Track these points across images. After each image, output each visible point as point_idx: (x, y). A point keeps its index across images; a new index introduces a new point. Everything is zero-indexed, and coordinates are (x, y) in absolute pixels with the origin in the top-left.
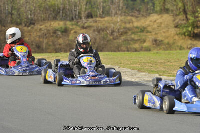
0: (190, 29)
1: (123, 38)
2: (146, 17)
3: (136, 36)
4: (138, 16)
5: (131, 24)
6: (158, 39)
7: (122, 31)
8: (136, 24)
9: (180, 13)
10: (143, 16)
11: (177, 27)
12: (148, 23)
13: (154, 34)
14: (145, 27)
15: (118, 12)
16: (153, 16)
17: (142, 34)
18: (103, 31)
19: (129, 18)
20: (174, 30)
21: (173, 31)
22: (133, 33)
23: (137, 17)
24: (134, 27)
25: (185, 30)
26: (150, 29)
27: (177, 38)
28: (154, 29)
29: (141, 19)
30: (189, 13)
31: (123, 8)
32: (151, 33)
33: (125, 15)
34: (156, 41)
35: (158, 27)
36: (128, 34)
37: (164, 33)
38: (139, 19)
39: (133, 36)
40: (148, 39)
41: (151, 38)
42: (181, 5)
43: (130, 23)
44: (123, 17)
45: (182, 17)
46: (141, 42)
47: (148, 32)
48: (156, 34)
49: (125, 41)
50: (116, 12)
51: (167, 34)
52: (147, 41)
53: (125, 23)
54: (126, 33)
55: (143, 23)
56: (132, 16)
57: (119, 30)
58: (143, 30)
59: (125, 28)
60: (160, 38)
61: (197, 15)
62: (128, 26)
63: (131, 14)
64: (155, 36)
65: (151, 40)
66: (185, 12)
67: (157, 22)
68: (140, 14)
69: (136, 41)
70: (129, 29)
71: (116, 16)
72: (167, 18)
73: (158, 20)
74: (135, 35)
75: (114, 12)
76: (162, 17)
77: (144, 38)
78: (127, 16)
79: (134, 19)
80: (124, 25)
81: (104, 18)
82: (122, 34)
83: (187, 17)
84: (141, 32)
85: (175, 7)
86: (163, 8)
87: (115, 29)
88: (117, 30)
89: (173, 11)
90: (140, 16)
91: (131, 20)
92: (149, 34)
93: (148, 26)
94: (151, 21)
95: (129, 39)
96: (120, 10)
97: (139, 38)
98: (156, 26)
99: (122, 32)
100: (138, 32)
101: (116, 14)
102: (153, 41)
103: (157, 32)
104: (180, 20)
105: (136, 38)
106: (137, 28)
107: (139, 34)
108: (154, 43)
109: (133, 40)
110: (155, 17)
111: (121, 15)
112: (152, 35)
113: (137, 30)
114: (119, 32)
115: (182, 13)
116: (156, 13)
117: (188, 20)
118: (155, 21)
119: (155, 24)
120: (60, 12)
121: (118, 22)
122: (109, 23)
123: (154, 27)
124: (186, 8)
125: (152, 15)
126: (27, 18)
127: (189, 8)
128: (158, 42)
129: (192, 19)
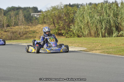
0: (57, 31)
1: (25, 36)
7: (24, 32)
8: (31, 29)
9: (52, 23)
10: (34, 25)
12: (36, 28)
13: (39, 34)
17: (34, 34)
18: (15, 33)
19: (27, 26)
22: (30, 33)
23: (31, 26)
24: (30, 30)
25: (54, 32)
26: (37, 31)
28: (40, 31)
30: (56, 24)
31: (24, 22)
32: (38, 33)
38: (32, 27)
39: (30, 35)
42: (51, 20)
43: (28, 29)
44: (24, 26)
45: (52, 25)
46: (34, 38)
47: (37, 33)
48: (41, 34)
50: (21, 24)
52: (36, 37)
53: (26, 29)
54: (26, 33)
56: (29, 25)
57: (23, 32)
58: (34, 32)
59: (26, 31)
61: (59, 24)
62: (27, 30)
66: (54, 23)
68: (32, 24)
69: (31, 37)
70: (28, 32)
71: (21, 26)
73: (41, 27)
75: (20, 23)
76: (43, 26)
77: (35, 35)
79: (30, 27)
80: (25, 30)
81: (15, 26)
82: (24, 34)
83: (55, 25)
84: (33, 33)
85: (49, 21)
86: (43, 21)
87: (21, 32)
89: (48, 23)
94: (38, 28)
95: (28, 36)
96: (23, 23)
97: (32, 36)
98: (40, 30)
104: (52, 27)
105: (31, 36)
106: (31, 31)
110: (39, 26)
115: (53, 24)
116: (40, 24)
117: (55, 27)
121: (22, 28)
122: (18, 29)
124: (54, 21)
127: (56, 21)
129: (57, 26)
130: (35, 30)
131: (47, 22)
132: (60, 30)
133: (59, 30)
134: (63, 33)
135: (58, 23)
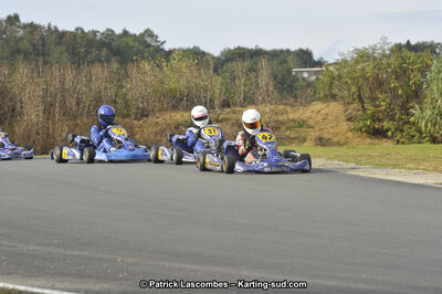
0: (368, 123)
2: (305, 106)
4: (295, 104)
5: (285, 116)
6: (323, 137)
8: (291, 116)
9: (354, 100)
10: (301, 104)
11: (349, 120)
12: (308, 114)
13: (317, 129)
14: (305, 119)
15: (266, 98)
16: (315, 105)
17: (300, 129)
19: (282, 107)
20: (345, 123)
21: (345, 125)
22: (288, 128)
23: (293, 106)
24: (289, 119)
25: (361, 124)
26: (311, 122)
27: (350, 134)
28: (317, 123)
29: (298, 109)
30: (366, 101)
31: (273, 92)
32: (313, 127)
33: (275, 103)
34: (320, 139)
35: (323, 119)
36: (281, 130)
37: (332, 127)
38: (295, 108)
39: (288, 133)
40: (309, 137)
41: (313, 134)
42: (354, 89)
43: (283, 114)
44: (273, 107)
45: (356, 105)
46: (300, 141)
47: (309, 127)
48: (320, 129)
50: (264, 99)
51: (337, 130)
52: (308, 139)
53: (276, 114)
54: (278, 128)
55: (302, 115)
56: (286, 104)
58: (302, 123)
59: (276, 121)
60: (326, 136)
61: (377, 103)
62: (280, 118)
63: (283, 102)
64: (319, 133)
65: (314, 138)
66: (360, 97)
67: (322, 112)
69: (293, 139)
70: (282, 123)
71: (264, 104)
72: (335, 108)
73: (322, 109)
74: (291, 131)
75: (260, 98)
76: (328, 106)
77: (303, 134)
78: (279, 104)
79: (288, 109)
80: (275, 118)
83: (363, 106)
84: (298, 127)
85: (346, 92)
86: (328, 93)
89: (342, 98)
90: (297, 104)
91: (285, 109)
92: (310, 129)
93: (309, 119)
94: (313, 112)
95: (283, 137)
96: (268, 96)
97: (297, 135)
98: (319, 118)
100: (294, 127)
101: (263, 101)
102: (316, 139)
103: (322, 127)
104: (354, 109)
105: (292, 136)
106: (293, 120)
108: (318, 142)
109: (288, 138)
110: (317, 106)
111: (271, 103)
112: (314, 131)
113: (294, 123)
115: (357, 100)
116: (319, 99)
117: (364, 109)
118: (319, 112)
119: (319, 115)
120: (182, 99)
121: (267, 113)
123: (317, 119)
124: (362, 93)
125: (314, 103)
126: (138, 108)
127: (366, 93)
128: (324, 140)
129: (370, 109)
130: (303, 117)
131: (340, 94)
132: (380, 120)
133: (375, 119)
134: (387, 131)
135: (373, 99)
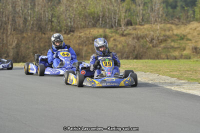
1: (162, 45)
2: (186, 25)
3: (176, 44)
4: (178, 23)
5: (171, 32)
6: (198, 46)
7: (161, 38)
8: (175, 32)
10: (183, 23)
12: (187, 31)
13: (193, 41)
14: (185, 34)
15: (157, 19)
16: (193, 24)
17: (182, 42)
18: (142, 38)
19: (169, 25)
22: (173, 41)
23: (177, 25)
24: (174, 34)
26: (189, 37)
28: (194, 37)
29: (180, 27)
31: (162, 16)
32: (190, 40)
33: (164, 23)
34: (196, 48)
35: (198, 34)
36: (168, 42)
38: (178, 26)
39: (172, 44)
40: (188, 47)
41: (191, 45)
43: (169, 30)
44: (162, 25)
46: (181, 49)
47: (188, 40)
48: (196, 42)
49: (165, 48)
50: (156, 20)
52: (187, 49)
53: (165, 30)
54: (166, 40)
55: (183, 31)
56: (172, 23)
57: (158, 37)
58: (183, 38)
62: (168, 33)
63: (170, 22)
64: (195, 44)
65: (191, 48)
67: (197, 29)
68: (179, 22)
69: (176, 48)
70: (168, 37)
71: (156, 24)
73: (198, 27)
74: (175, 42)
77: (183, 45)
78: (167, 24)
79: (174, 27)
80: (163, 33)
81: (143, 25)
82: (161, 42)
84: (180, 40)
87: (155, 36)
88: (156, 38)
90: (180, 23)
91: (171, 27)
92: (189, 42)
93: (188, 34)
94: (191, 29)
95: (169, 47)
96: (159, 17)
97: (179, 46)
98: (195, 34)
99: (161, 40)
100: (177, 40)
102: (192, 49)
103: (197, 40)
105: (176, 46)
106: (177, 35)
107: (179, 41)
108: (194, 50)
109: (173, 47)
110: (195, 25)
111: (161, 23)
112: (191, 43)
113: (177, 37)
114: (159, 40)
118: (196, 29)
119: (195, 31)
120: (99, 20)
121: (158, 30)
122: (148, 31)
123: (194, 34)
125: (192, 22)
126: (67, 26)
128: (198, 49)
130: (184, 33)
